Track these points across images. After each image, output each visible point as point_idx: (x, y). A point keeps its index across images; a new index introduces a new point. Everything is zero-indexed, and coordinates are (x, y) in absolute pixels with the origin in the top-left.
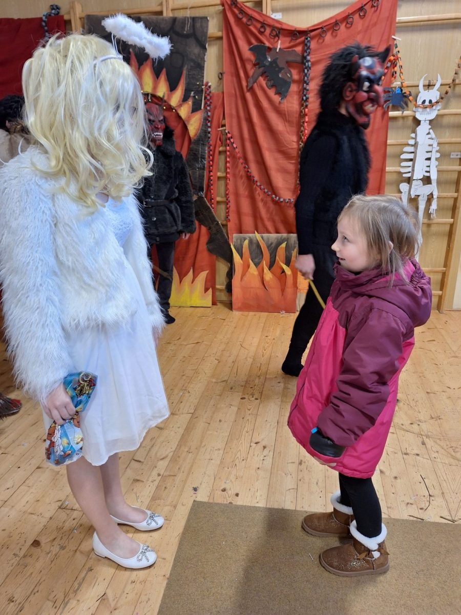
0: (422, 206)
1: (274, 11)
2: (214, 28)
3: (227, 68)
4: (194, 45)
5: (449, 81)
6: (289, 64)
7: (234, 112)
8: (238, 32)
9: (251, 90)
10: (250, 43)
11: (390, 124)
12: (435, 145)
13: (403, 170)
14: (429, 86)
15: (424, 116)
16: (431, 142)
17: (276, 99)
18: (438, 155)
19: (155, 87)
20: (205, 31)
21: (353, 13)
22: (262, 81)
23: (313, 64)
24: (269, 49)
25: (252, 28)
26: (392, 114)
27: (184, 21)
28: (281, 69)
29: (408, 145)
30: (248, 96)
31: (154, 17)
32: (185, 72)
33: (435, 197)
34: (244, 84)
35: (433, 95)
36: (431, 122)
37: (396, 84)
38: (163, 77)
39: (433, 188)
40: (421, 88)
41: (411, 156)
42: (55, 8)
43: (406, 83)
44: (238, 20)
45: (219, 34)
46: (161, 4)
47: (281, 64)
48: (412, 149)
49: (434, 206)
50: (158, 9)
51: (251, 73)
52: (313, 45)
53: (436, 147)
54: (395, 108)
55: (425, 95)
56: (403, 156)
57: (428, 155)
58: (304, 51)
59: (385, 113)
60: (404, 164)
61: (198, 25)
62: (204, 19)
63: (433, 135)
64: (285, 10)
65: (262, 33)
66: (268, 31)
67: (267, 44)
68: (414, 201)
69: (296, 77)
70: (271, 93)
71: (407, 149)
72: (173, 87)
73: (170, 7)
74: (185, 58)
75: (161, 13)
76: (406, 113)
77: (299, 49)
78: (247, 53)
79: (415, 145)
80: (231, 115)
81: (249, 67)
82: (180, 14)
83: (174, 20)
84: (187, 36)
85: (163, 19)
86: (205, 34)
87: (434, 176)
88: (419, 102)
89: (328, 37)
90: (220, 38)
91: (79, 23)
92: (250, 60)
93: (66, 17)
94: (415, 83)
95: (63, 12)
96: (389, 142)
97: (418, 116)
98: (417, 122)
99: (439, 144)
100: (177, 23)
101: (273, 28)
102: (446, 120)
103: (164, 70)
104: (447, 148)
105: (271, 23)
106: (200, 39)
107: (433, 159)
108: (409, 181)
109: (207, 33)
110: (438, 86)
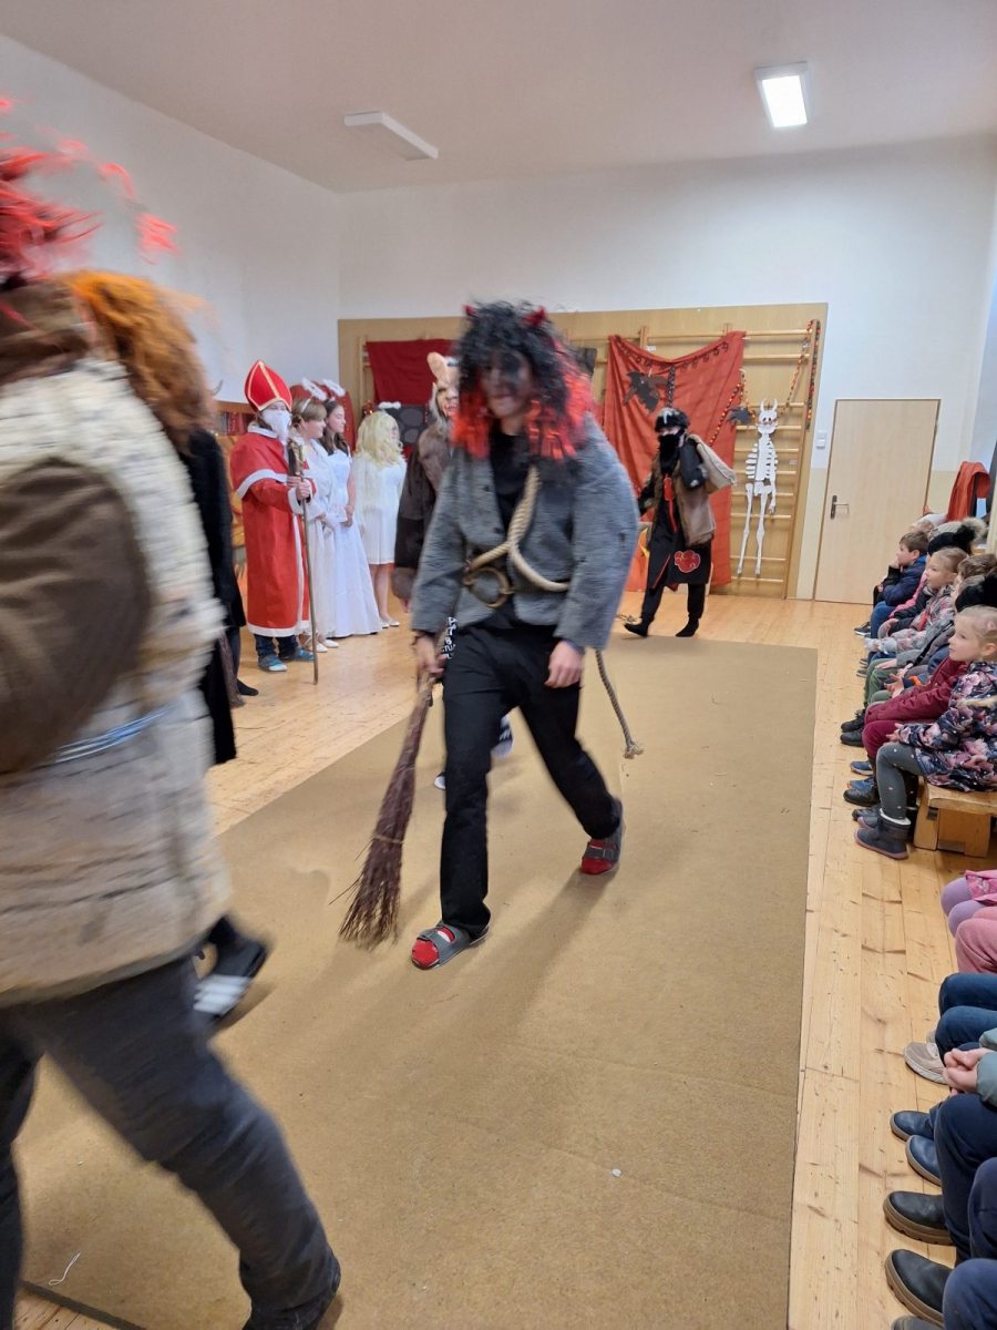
0: (763, 504)
1: (649, 345)
2: (601, 355)
3: (609, 386)
5: (784, 404)
6: (658, 386)
7: (612, 420)
8: (620, 361)
9: (627, 404)
10: (628, 369)
11: (739, 435)
12: (774, 453)
13: (748, 473)
14: (769, 407)
15: (765, 431)
16: (770, 451)
17: (646, 412)
18: (777, 462)
21: (710, 352)
22: (636, 397)
23: (677, 387)
24: (643, 374)
25: (631, 358)
26: (739, 427)
28: (651, 390)
29: (751, 452)
30: (624, 409)
33: (774, 495)
34: (621, 399)
35: (772, 414)
36: (771, 435)
37: (743, 405)
39: (772, 488)
40: (762, 409)
41: (754, 462)
43: (751, 404)
44: (621, 352)
45: (605, 360)
47: (651, 386)
48: (755, 456)
49: (773, 504)
51: (627, 391)
52: (677, 372)
53: (775, 455)
54: (743, 423)
55: (764, 414)
56: (748, 462)
57: (768, 462)
58: (669, 378)
59: (733, 427)
60: (748, 468)
61: (589, 354)
62: (595, 351)
63: (772, 445)
64: (658, 345)
65: (638, 362)
66: (643, 361)
67: (642, 371)
68: (757, 498)
69: (663, 396)
70: (643, 407)
71: (750, 456)
77: (666, 375)
78: (626, 377)
79: (757, 453)
80: (609, 423)
81: (626, 386)
86: (593, 361)
87: (772, 479)
88: (761, 419)
89: (690, 367)
90: (606, 363)
92: (627, 382)
94: (756, 404)
96: (736, 449)
97: (760, 430)
98: (760, 435)
99: (777, 453)
101: (647, 359)
102: (785, 434)
104: (787, 456)
105: (645, 355)
107: (772, 465)
108: (753, 481)
110: (775, 407)
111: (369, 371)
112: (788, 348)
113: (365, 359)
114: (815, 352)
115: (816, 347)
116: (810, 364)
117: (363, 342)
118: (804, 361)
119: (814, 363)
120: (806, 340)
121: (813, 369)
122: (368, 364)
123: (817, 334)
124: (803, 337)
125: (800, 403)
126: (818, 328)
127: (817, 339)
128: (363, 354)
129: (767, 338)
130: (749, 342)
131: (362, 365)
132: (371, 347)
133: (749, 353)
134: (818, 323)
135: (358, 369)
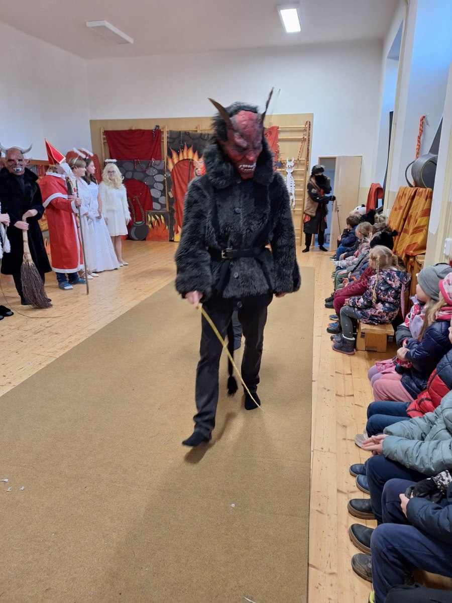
5: (296, 159)
14: (290, 161)
15: (289, 171)
16: (292, 180)
18: (295, 185)
19: (193, 157)
27: (204, 135)
31: (194, 132)
33: (294, 200)
35: (292, 164)
36: (291, 173)
37: (279, 160)
38: (196, 153)
39: (293, 197)
40: (287, 161)
42: (158, 126)
43: (283, 159)
46: (197, 128)
50: (196, 130)
53: (293, 182)
54: (280, 168)
55: (289, 164)
57: (291, 185)
63: (292, 178)
73: (201, 129)
75: (197, 131)
76: (283, 170)
82: (203, 132)
83: (201, 134)
84: (206, 140)
85: (198, 134)
87: (293, 193)
88: (287, 166)
91: (166, 133)
93: (162, 130)
94: (285, 159)
95: (160, 128)
97: (287, 171)
98: (287, 173)
99: (295, 181)
102: (298, 172)
103: (197, 151)
107: (293, 186)
110: (293, 161)
111: (107, 144)
112: (297, 134)
113: (104, 139)
114: (309, 136)
115: (309, 133)
116: (307, 141)
117: (102, 131)
118: (304, 140)
119: (309, 140)
120: (305, 130)
121: (308, 143)
122: (106, 141)
123: (310, 127)
124: (304, 129)
125: (303, 158)
126: (310, 125)
127: (309, 130)
128: (103, 136)
129: (288, 129)
130: (281, 131)
131: (102, 141)
132: (107, 133)
133: (280, 136)
134: (310, 122)
135: (101, 143)
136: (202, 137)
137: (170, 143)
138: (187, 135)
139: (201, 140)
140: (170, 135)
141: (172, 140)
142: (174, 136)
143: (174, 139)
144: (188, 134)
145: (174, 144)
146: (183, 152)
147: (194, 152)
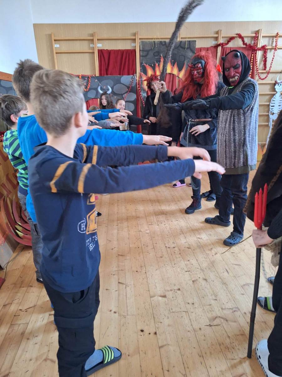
4: (190, 52)
19: (172, 70)
20: (194, 46)
27: (185, 42)
32: (186, 63)
38: (176, 66)
61: (191, 44)
62: (194, 42)
72: (180, 70)
74: (186, 58)
83: (181, 42)
100: (182, 43)
103: (176, 63)
106: (192, 49)
109: (195, 47)
136: (182, 45)
137: (142, 56)
138: (164, 45)
139: (181, 49)
140: (142, 47)
141: (145, 53)
142: (147, 48)
143: (148, 51)
144: (164, 43)
145: (148, 57)
146: (159, 65)
147: (173, 64)
